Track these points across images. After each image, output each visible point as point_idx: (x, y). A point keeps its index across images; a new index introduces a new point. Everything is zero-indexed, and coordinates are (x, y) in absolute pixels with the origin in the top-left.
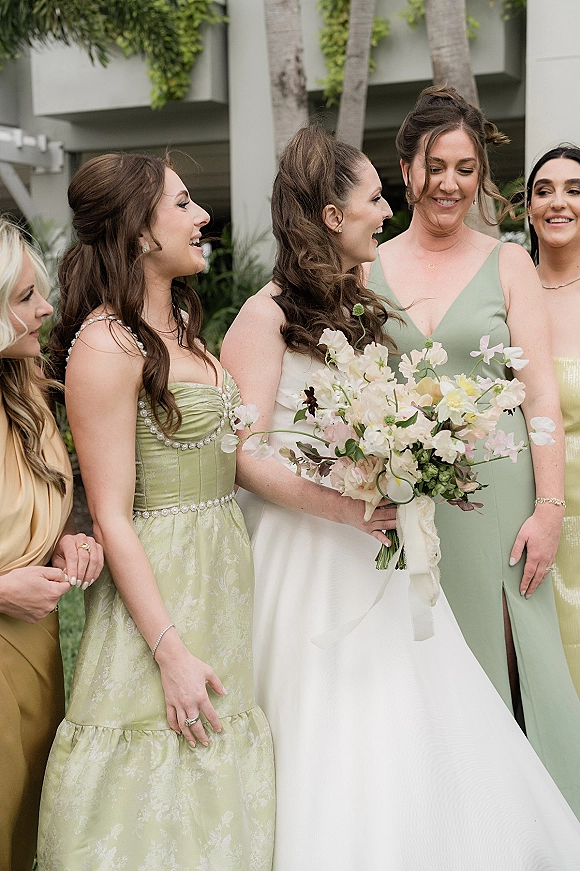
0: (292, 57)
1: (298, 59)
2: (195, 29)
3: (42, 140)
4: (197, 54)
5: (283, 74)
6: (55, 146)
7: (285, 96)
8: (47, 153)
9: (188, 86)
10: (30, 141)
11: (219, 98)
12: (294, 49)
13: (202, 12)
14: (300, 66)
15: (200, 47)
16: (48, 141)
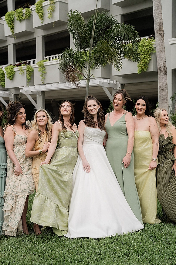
0: (163, 63)
1: (164, 64)
2: (149, 54)
3: (115, 81)
4: (150, 60)
5: (160, 67)
6: (118, 83)
7: (161, 72)
8: (116, 84)
9: (147, 68)
10: (112, 82)
11: (156, 71)
12: (163, 61)
13: (151, 50)
14: (165, 65)
15: (150, 59)
16: (116, 82)
